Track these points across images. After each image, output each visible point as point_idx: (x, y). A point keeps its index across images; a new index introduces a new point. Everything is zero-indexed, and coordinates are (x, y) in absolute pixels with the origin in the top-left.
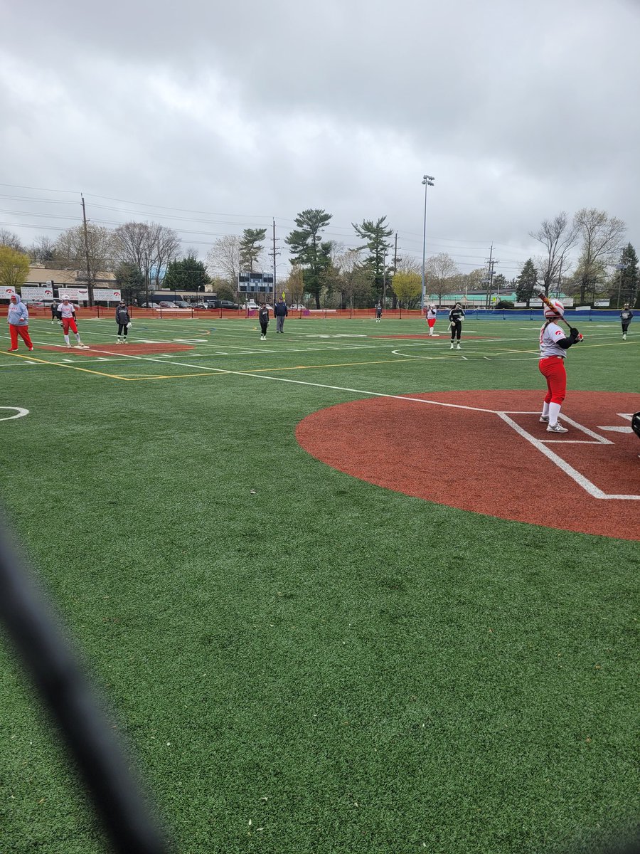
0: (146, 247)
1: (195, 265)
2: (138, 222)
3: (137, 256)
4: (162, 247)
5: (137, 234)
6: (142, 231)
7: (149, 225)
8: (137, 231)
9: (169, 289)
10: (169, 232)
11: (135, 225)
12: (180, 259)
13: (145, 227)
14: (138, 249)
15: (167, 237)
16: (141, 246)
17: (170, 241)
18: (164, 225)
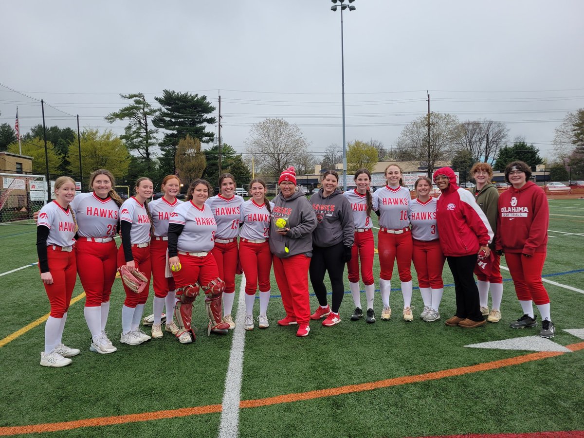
0: (477, 140)
1: (526, 149)
2: (472, 120)
3: (469, 148)
4: (491, 138)
5: (470, 130)
6: (475, 127)
7: (481, 121)
8: (471, 127)
9: (499, 172)
10: (499, 125)
11: (469, 124)
12: (511, 145)
13: (478, 124)
14: (470, 142)
15: (497, 130)
16: (473, 139)
17: (500, 132)
18: (494, 120)
